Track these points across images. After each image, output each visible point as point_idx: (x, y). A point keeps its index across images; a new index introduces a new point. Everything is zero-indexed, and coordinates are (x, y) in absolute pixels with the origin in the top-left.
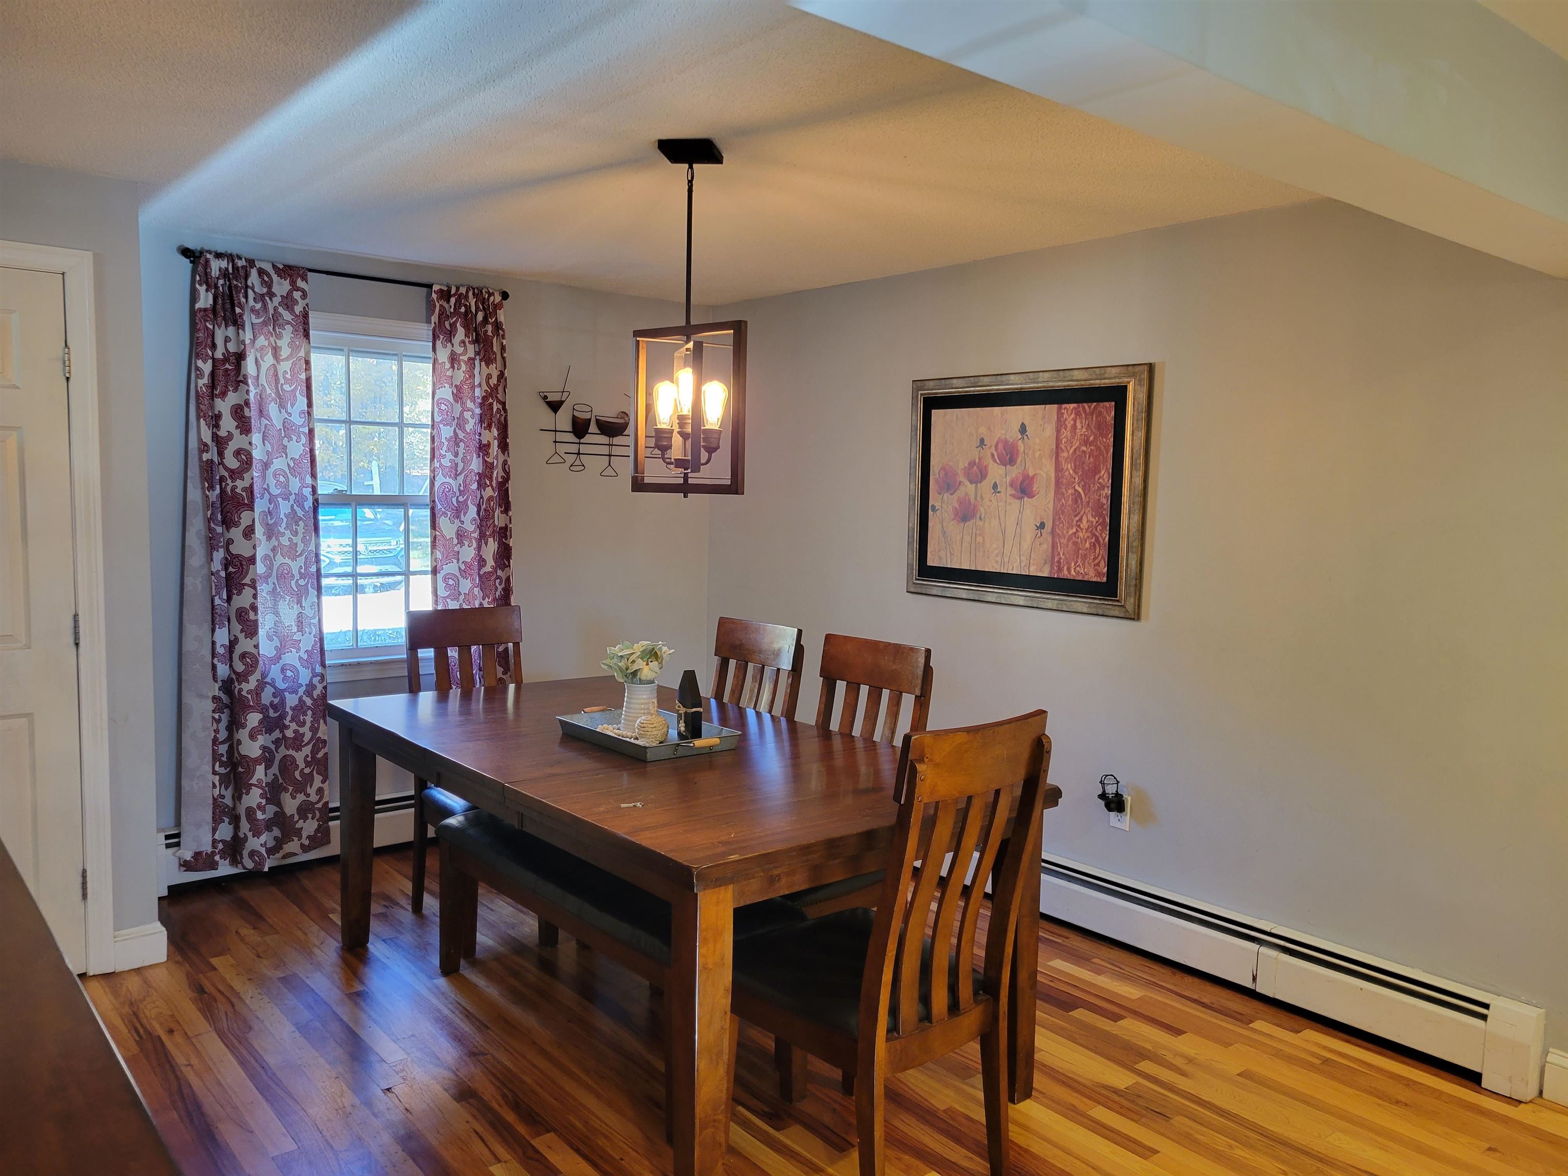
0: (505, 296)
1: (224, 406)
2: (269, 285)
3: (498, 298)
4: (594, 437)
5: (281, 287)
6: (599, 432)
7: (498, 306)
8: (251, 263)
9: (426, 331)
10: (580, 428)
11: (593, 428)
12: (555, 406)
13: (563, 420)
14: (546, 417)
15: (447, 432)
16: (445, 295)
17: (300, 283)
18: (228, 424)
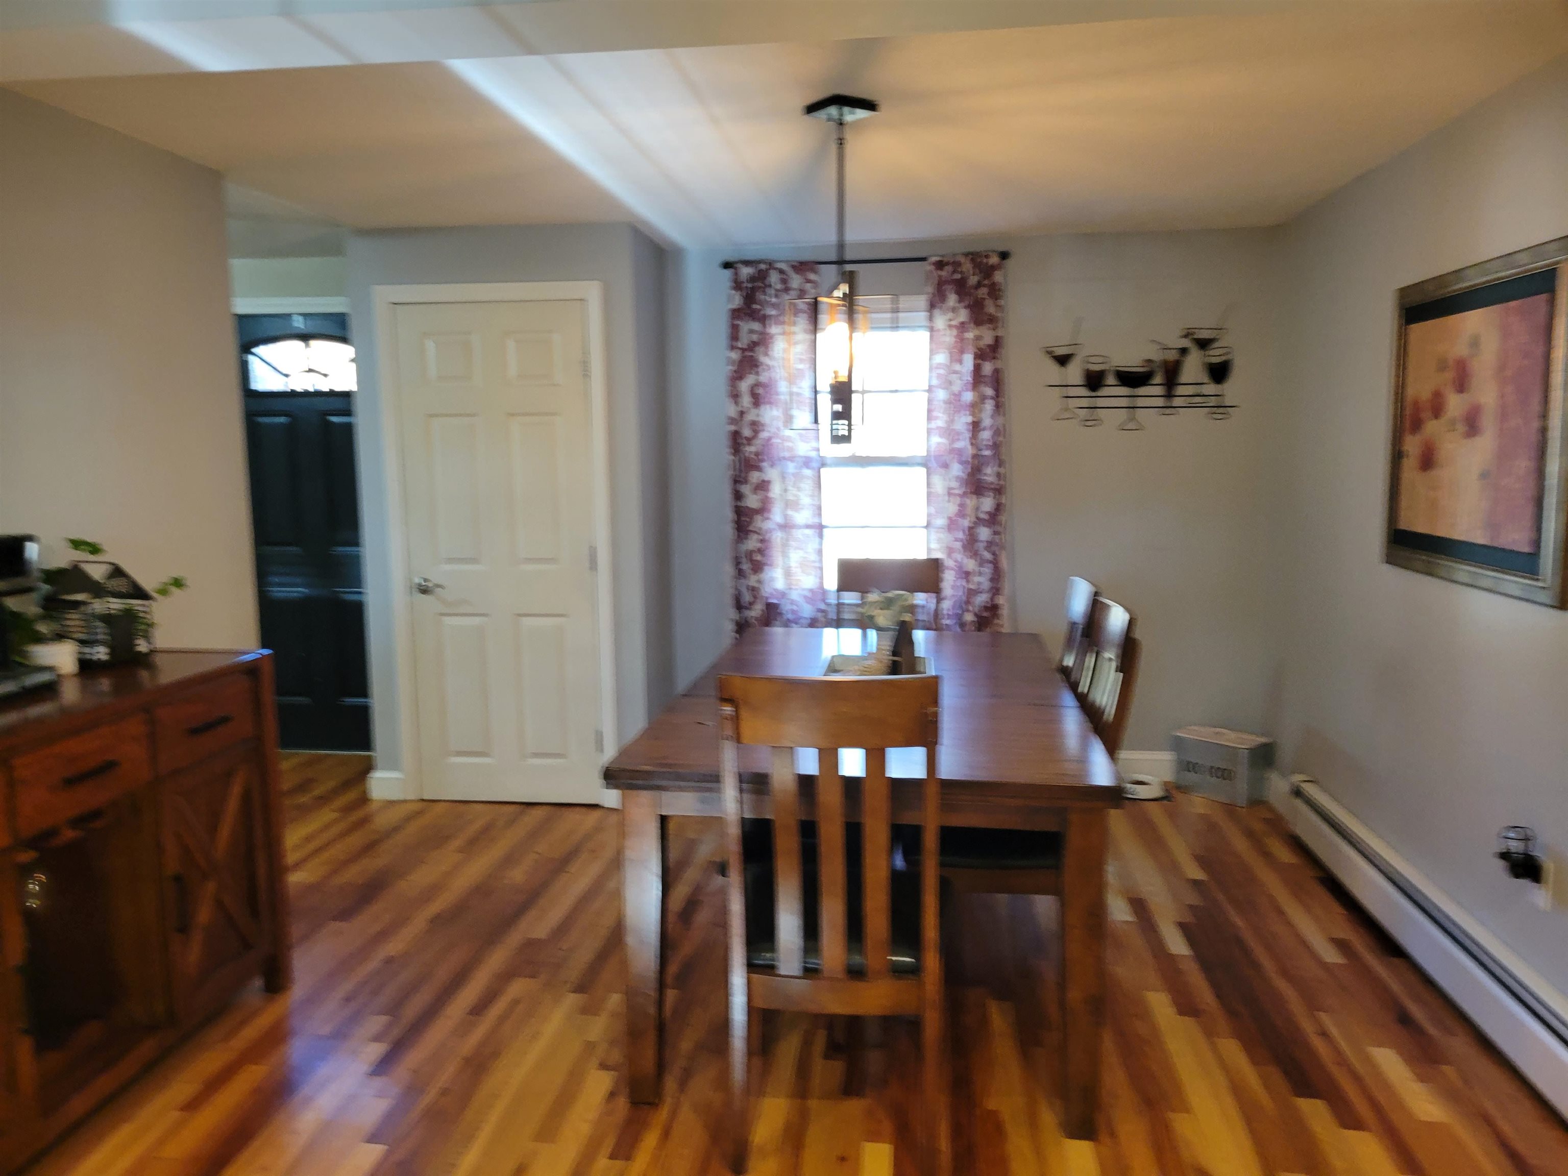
0: (1004, 256)
1: (744, 386)
2: (784, 281)
3: (994, 260)
4: (1113, 390)
5: (796, 281)
6: (1119, 383)
7: (993, 268)
8: (771, 264)
9: (922, 301)
10: (1094, 381)
11: (1111, 380)
12: (1063, 360)
13: (1074, 373)
14: (1054, 372)
15: (941, 395)
16: (940, 265)
17: (812, 276)
18: (746, 400)
